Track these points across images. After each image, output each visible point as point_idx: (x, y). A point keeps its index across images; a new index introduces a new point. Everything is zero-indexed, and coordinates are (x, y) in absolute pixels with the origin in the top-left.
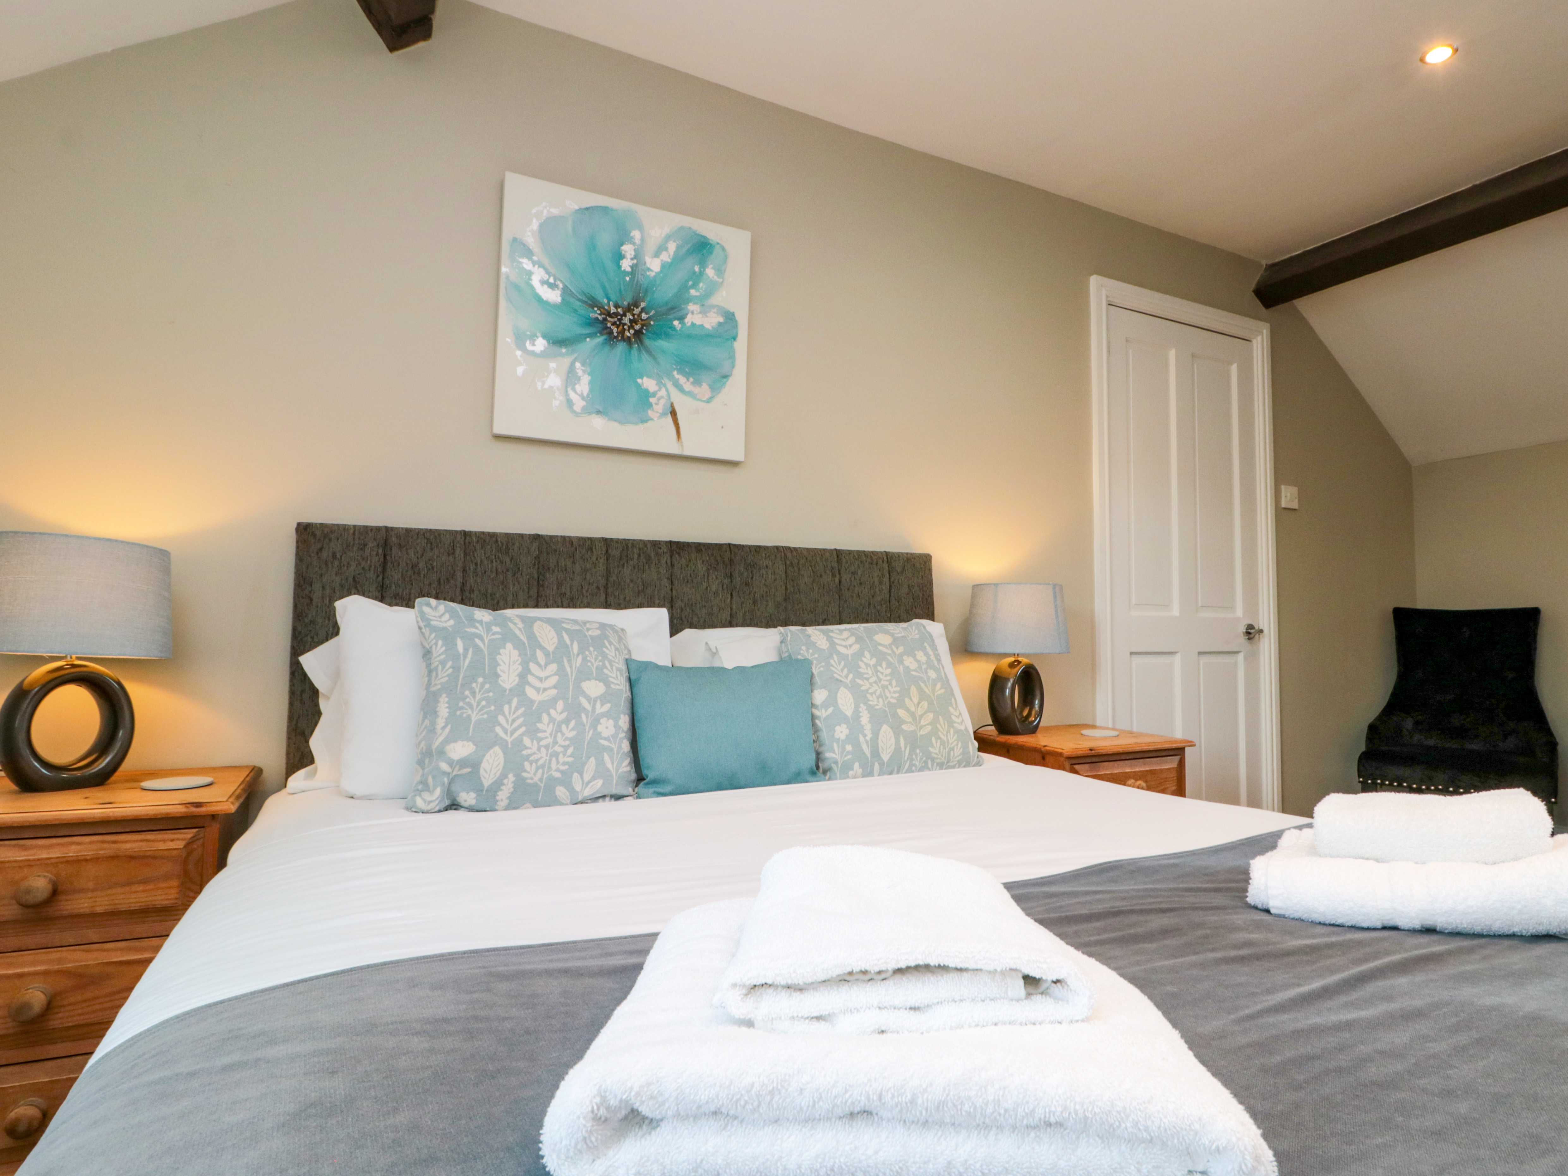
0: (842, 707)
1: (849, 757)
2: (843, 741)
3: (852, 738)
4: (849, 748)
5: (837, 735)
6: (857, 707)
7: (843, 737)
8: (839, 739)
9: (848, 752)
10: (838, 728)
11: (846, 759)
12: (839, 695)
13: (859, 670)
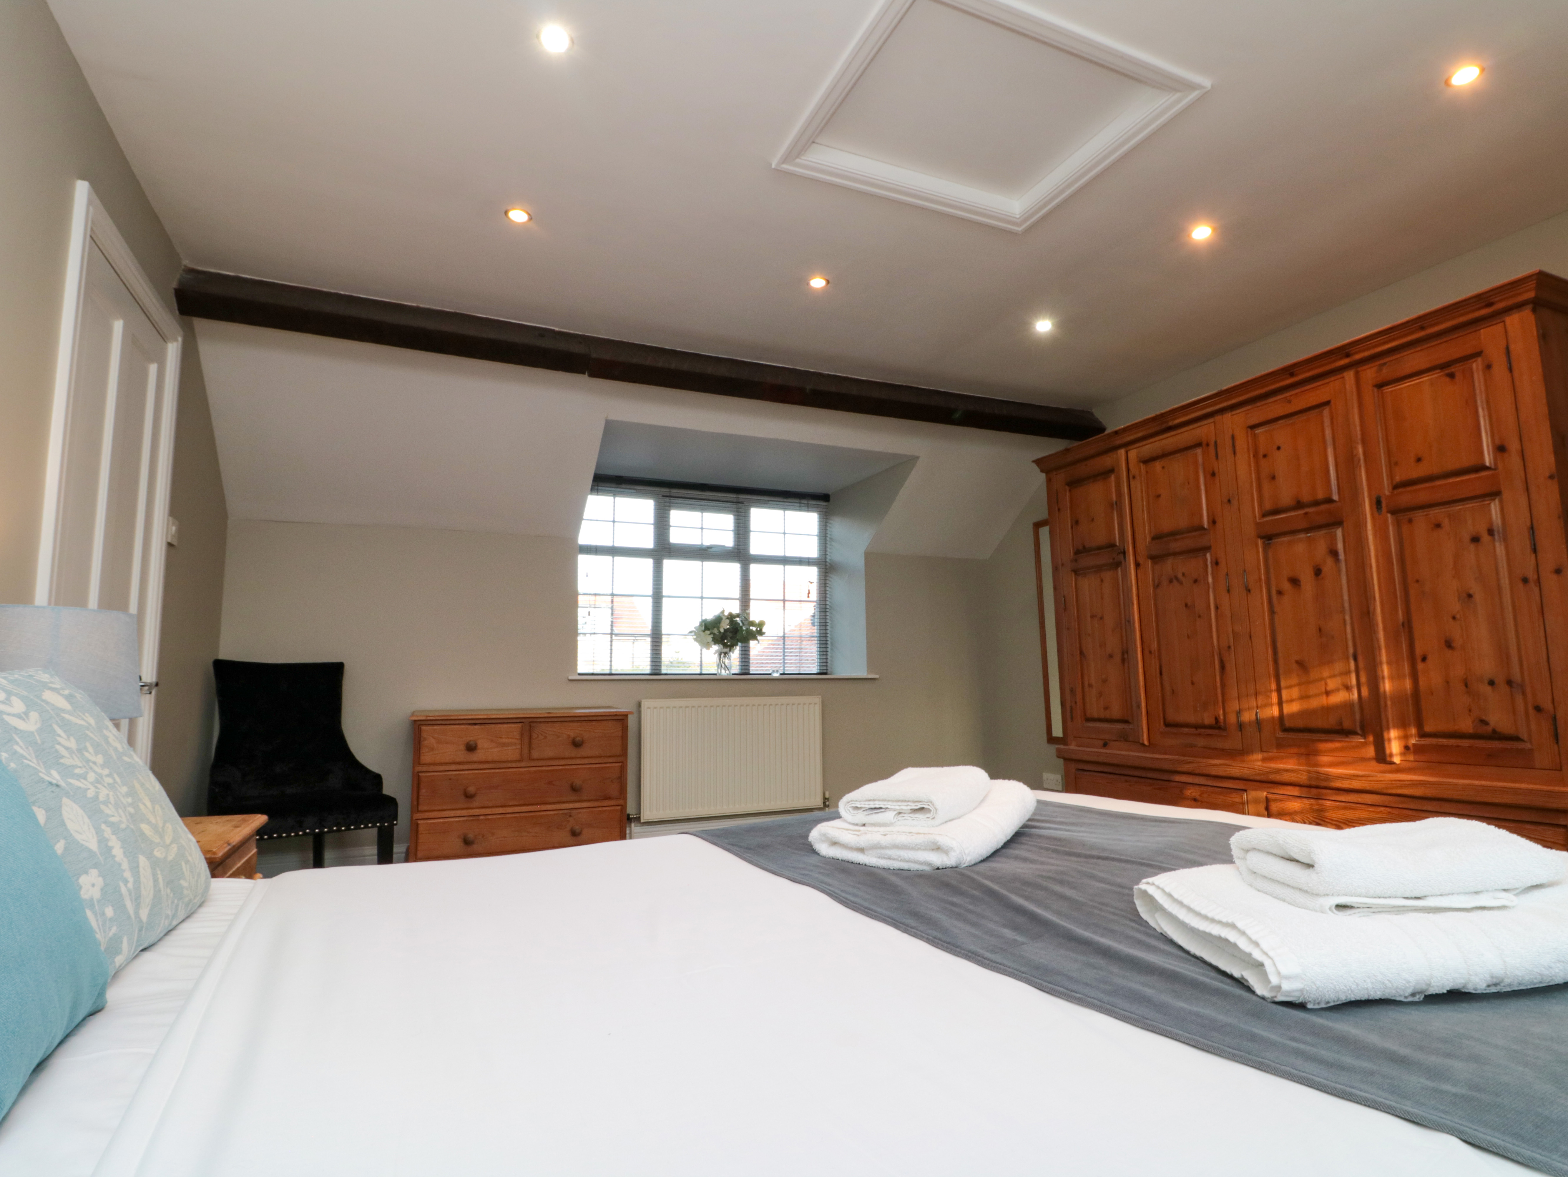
0: (78, 837)
1: (114, 929)
2: (99, 901)
3: (111, 894)
4: (109, 912)
5: (85, 894)
6: (98, 831)
7: (96, 894)
8: (92, 899)
9: (111, 920)
10: (83, 880)
11: (111, 934)
12: (64, 812)
13: (62, 761)
